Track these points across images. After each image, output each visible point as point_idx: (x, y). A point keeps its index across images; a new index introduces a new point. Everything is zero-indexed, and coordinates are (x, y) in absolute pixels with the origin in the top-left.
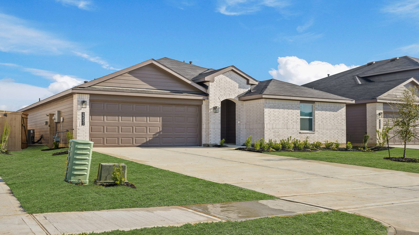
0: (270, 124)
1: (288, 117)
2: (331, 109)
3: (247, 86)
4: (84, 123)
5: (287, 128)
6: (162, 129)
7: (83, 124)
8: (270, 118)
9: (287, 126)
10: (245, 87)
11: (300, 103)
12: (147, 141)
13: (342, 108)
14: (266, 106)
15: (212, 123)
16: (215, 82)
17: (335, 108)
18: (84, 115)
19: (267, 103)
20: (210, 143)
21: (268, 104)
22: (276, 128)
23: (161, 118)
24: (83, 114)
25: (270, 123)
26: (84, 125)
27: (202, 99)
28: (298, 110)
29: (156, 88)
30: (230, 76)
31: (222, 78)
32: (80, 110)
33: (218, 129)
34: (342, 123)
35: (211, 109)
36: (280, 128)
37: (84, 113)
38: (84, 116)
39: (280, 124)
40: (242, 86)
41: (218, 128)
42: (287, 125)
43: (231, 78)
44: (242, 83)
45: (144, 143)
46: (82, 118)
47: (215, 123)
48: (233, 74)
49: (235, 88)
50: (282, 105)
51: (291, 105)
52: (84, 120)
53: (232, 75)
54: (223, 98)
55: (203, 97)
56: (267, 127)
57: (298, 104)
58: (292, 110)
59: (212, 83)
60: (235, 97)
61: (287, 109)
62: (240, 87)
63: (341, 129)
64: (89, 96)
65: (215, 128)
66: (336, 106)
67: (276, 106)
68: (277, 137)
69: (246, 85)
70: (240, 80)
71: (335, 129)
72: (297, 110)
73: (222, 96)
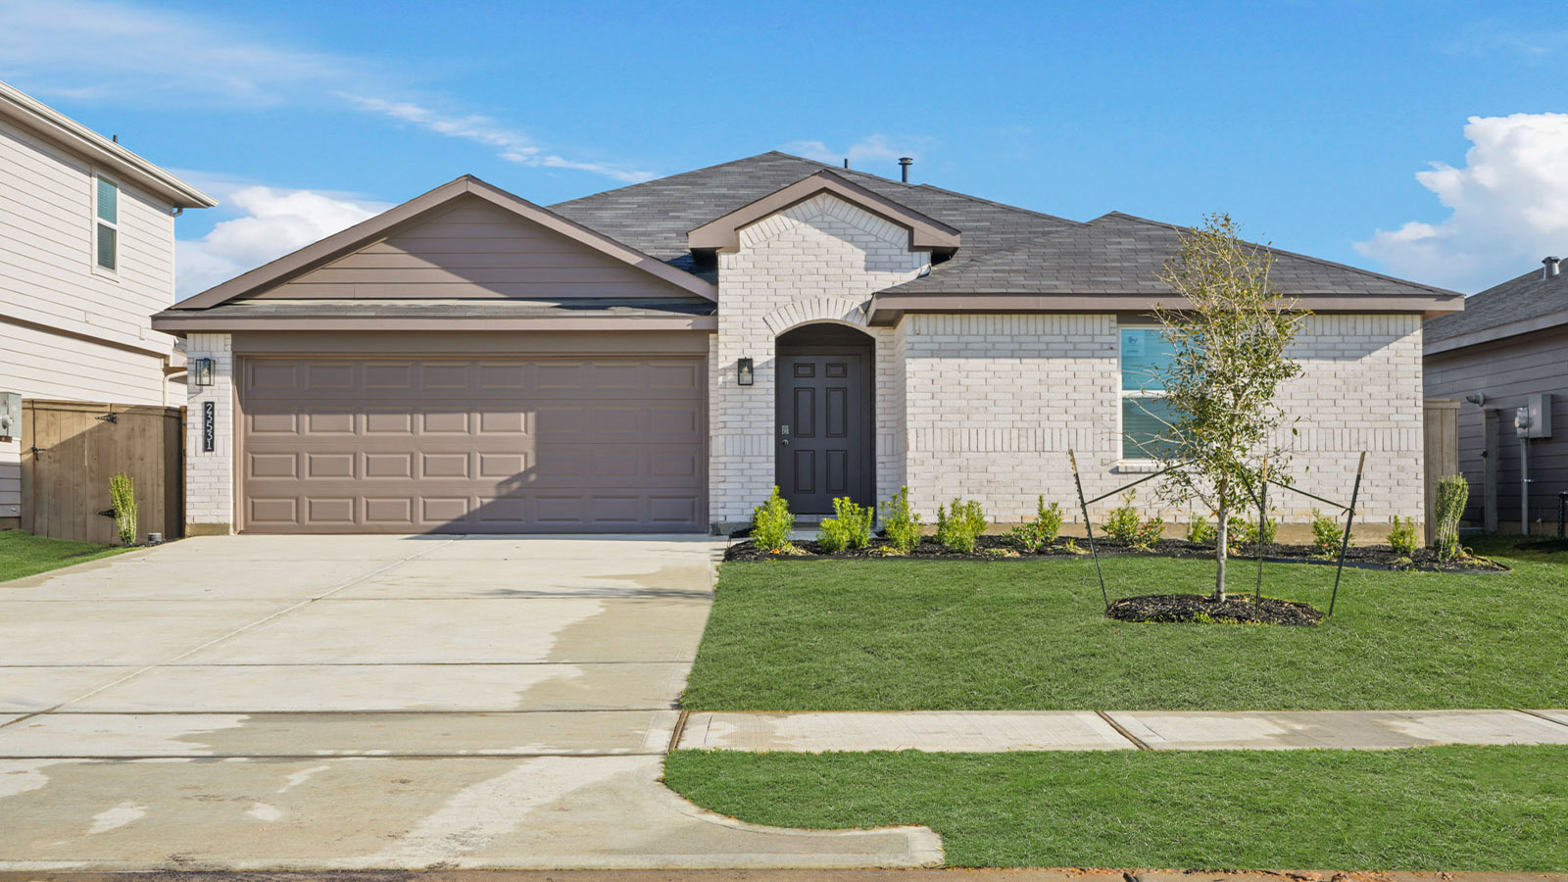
0: (938, 432)
1: (1045, 395)
2: (1320, 347)
3: (909, 259)
4: (212, 441)
5: (1040, 447)
6: (538, 458)
7: (209, 445)
8: (937, 403)
9: (1039, 440)
10: (900, 263)
11: (1119, 322)
12: (472, 508)
13: (1397, 337)
14: (916, 346)
15: (733, 432)
16: (743, 251)
17: (1347, 339)
18: (210, 413)
19: (924, 330)
20: (722, 519)
21: (928, 339)
22: (974, 448)
23: (531, 415)
24: (209, 407)
25: (938, 424)
26: (212, 450)
27: (690, 328)
28: (1102, 358)
29: (501, 293)
30: (819, 219)
31: (783, 229)
32: (198, 393)
33: (765, 459)
34: (1395, 417)
35: (725, 369)
36: (999, 448)
37: (213, 403)
38: (213, 415)
39: (998, 433)
40: (887, 259)
41: (764, 453)
42: (1039, 433)
43: (828, 229)
44: (883, 245)
45: (461, 519)
46: (206, 423)
47: (746, 431)
48: (837, 210)
49: (849, 271)
50: (1008, 339)
51: (1061, 339)
52: (213, 431)
53: (830, 215)
54: (787, 318)
55: (691, 321)
56: (921, 445)
57: (1106, 331)
58: (1072, 361)
59: (732, 257)
60: (846, 312)
61: (1039, 357)
62: (871, 266)
63: (1387, 447)
64: (230, 342)
65: (748, 453)
66: (1355, 328)
67: (970, 346)
68: (979, 492)
69: (905, 251)
70: (875, 232)
71: (1346, 447)
72: (1098, 361)
73: (782, 311)
